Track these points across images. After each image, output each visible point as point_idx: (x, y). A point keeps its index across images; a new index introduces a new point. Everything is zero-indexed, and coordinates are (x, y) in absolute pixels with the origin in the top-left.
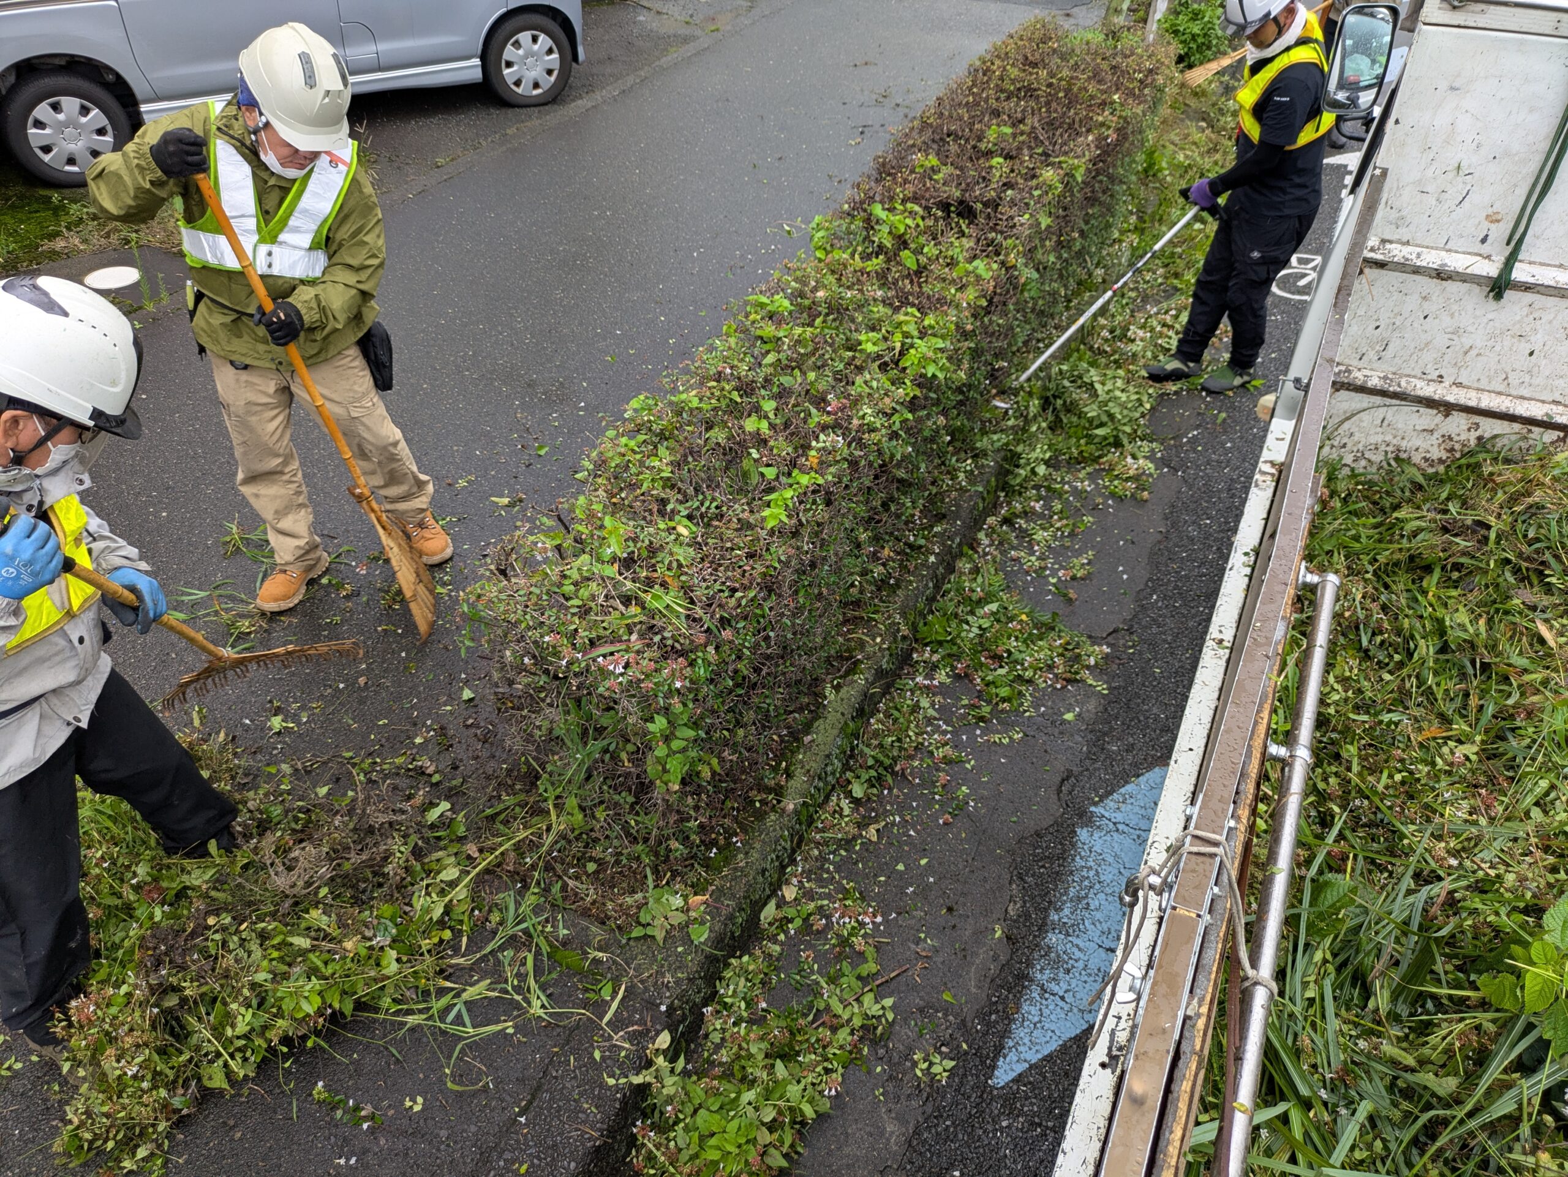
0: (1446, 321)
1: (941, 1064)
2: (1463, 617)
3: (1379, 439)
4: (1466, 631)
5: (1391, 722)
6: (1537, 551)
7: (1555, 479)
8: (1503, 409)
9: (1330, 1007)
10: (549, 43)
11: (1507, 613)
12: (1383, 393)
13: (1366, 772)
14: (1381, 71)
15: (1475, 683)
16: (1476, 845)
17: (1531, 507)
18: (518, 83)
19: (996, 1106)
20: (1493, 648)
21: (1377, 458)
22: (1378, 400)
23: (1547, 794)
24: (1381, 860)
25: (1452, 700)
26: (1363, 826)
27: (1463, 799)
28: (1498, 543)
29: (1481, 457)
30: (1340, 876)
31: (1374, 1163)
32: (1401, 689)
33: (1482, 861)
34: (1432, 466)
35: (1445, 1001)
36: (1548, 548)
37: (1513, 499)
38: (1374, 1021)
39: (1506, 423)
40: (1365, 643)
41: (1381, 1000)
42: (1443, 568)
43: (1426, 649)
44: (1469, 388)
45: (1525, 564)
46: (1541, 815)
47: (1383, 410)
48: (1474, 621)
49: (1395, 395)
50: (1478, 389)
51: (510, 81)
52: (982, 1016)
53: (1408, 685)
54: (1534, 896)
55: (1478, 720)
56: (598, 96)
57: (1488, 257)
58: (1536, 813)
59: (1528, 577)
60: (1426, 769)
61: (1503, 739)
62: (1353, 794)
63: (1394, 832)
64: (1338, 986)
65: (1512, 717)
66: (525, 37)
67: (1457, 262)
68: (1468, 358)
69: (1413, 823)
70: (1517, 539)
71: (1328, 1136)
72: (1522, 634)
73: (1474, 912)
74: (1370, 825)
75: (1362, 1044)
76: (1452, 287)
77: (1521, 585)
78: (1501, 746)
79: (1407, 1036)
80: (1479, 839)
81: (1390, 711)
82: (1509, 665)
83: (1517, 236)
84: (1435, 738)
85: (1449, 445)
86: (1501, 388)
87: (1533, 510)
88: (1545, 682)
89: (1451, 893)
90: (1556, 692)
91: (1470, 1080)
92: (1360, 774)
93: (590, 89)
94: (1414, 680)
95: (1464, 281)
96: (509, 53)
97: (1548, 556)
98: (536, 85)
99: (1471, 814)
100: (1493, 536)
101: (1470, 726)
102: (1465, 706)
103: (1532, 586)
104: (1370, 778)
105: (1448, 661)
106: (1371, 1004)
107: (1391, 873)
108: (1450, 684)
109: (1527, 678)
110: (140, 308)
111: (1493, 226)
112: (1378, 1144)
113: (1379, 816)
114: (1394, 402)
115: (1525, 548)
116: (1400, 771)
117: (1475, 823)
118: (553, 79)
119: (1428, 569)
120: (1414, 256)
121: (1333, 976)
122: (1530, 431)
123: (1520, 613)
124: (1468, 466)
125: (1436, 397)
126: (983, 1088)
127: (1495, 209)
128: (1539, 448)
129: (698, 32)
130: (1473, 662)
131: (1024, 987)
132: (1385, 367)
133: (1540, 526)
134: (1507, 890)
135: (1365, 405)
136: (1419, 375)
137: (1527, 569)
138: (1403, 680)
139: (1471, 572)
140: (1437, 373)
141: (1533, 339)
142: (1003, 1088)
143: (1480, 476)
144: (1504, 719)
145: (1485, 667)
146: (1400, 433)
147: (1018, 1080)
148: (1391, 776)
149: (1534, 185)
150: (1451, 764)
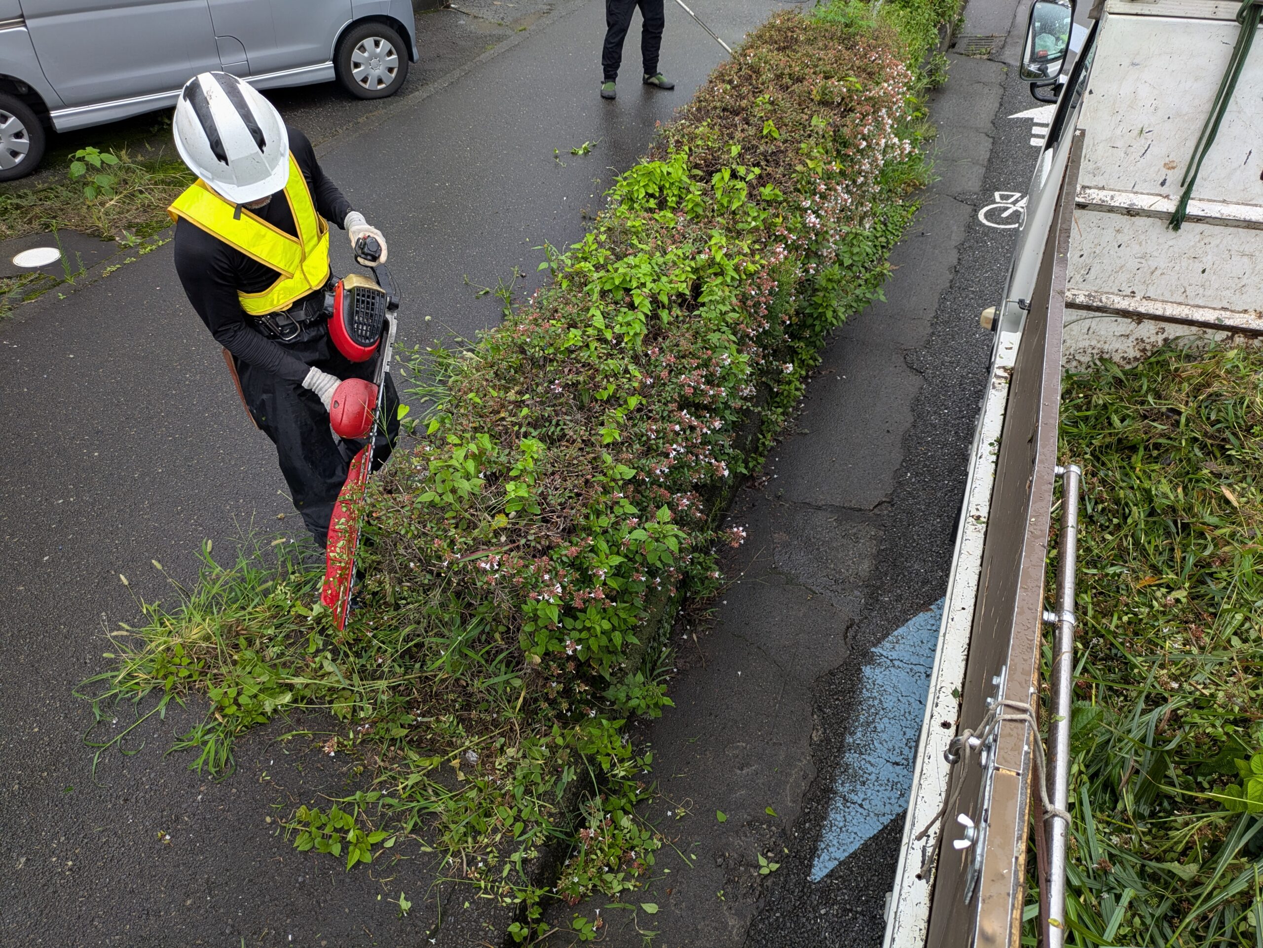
0: (1136, 249)
1: (768, 866)
2: (1165, 487)
3: (1086, 344)
4: (1167, 498)
5: (1115, 574)
6: (1219, 431)
7: (1228, 372)
8: (1183, 316)
9: (1087, 810)
10: (389, 46)
11: (1197, 481)
12: (1088, 308)
13: (1100, 616)
14: (1063, 46)
15: (1178, 540)
16: (1191, 670)
17: (1211, 395)
18: (365, 80)
19: (815, 898)
20: (1189, 509)
21: (1085, 359)
22: (1084, 313)
23: (1242, 625)
24: (1116, 687)
25: (1160, 554)
26: (1101, 660)
27: (1178, 633)
28: (1187, 425)
29: (1167, 356)
30: (1087, 703)
31: (1134, 936)
32: (1120, 545)
33: (1197, 683)
34: (1129, 363)
35: (1178, 799)
36: (1227, 428)
37: (1197, 390)
38: (1123, 820)
39: (1186, 327)
40: (1089, 510)
41: (1128, 801)
42: (1146, 448)
43: (1138, 514)
44: (1156, 300)
45: (1209, 442)
46: (1240, 642)
47: (1087, 322)
48: (1174, 489)
49: (1098, 309)
50: (1163, 301)
51: (358, 79)
52: (798, 825)
53: (1125, 544)
54: (1240, 710)
55: (1182, 568)
56: (431, 88)
57: (1167, 197)
58: (1236, 641)
59: (1212, 452)
60: (1147, 610)
61: (1204, 583)
62: (1090, 634)
63: (1126, 664)
64: (1093, 794)
65: (1209, 565)
66: (369, 42)
67: (1143, 202)
68: (1154, 277)
69: (1140, 656)
70: (1202, 421)
71: (1096, 917)
72: (1211, 498)
73: (1193, 725)
74: (1108, 658)
75: (1115, 839)
76: (1139, 221)
77: (1208, 458)
78: (1202, 589)
79: (1150, 831)
80: (1193, 667)
81: (1112, 565)
82: (1204, 523)
83: (1189, 180)
84: (1150, 586)
85: (1142, 346)
86: (1181, 299)
87: (1213, 398)
88: (1233, 535)
89: (1175, 711)
90: (1242, 542)
91: (1207, 866)
92: (1094, 617)
93: (424, 82)
94: (1130, 538)
95: (1149, 216)
96: (356, 55)
97: (1228, 434)
98: (380, 81)
99: (1184, 645)
100: (1183, 420)
101: (1177, 574)
102: (1172, 559)
103: (1216, 459)
104: (1104, 621)
105: (1155, 522)
106: (1120, 806)
107: (1126, 697)
108: (1158, 542)
109: (1218, 532)
110: (63, 281)
111: (1170, 172)
112: (1137, 920)
113: (1114, 651)
114: (1097, 314)
115: (1209, 429)
116: (1127, 614)
117: (1189, 652)
118: (393, 75)
119: (1134, 449)
120: (1108, 199)
121: (1088, 785)
122: (1205, 332)
123: (1209, 481)
124: (1158, 362)
125: (1131, 309)
126: (804, 884)
127: (1171, 159)
128: (1212, 346)
129: (509, 32)
130: (1175, 523)
131: (830, 799)
132: (1089, 287)
133: (1219, 411)
134: (1220, 706)
135: (1074, 318)
136: (1116, 292)
137: (1212, 445)
138: (1121, 539)
139: (1167, 450)
140: (1130, 290)
141: (1204, 260)
142: (819, 882)
143: (1168, 371)
144: (1203, 567)
145: (1185, 526)
146: (1103, 338)
147: (830, 875)
148: (1120, 618)
149: (1201, 139)
150: (1165, 606)
